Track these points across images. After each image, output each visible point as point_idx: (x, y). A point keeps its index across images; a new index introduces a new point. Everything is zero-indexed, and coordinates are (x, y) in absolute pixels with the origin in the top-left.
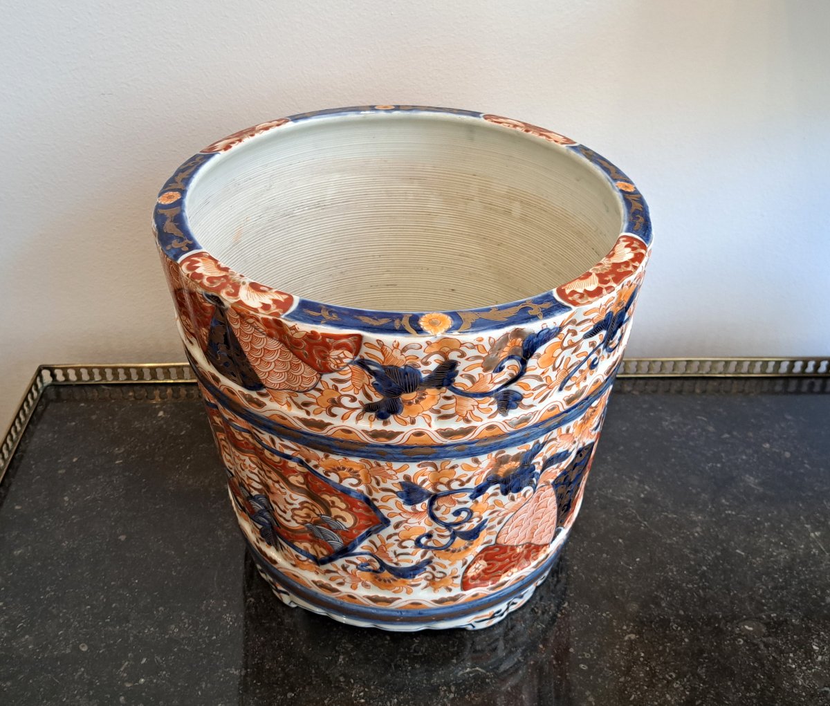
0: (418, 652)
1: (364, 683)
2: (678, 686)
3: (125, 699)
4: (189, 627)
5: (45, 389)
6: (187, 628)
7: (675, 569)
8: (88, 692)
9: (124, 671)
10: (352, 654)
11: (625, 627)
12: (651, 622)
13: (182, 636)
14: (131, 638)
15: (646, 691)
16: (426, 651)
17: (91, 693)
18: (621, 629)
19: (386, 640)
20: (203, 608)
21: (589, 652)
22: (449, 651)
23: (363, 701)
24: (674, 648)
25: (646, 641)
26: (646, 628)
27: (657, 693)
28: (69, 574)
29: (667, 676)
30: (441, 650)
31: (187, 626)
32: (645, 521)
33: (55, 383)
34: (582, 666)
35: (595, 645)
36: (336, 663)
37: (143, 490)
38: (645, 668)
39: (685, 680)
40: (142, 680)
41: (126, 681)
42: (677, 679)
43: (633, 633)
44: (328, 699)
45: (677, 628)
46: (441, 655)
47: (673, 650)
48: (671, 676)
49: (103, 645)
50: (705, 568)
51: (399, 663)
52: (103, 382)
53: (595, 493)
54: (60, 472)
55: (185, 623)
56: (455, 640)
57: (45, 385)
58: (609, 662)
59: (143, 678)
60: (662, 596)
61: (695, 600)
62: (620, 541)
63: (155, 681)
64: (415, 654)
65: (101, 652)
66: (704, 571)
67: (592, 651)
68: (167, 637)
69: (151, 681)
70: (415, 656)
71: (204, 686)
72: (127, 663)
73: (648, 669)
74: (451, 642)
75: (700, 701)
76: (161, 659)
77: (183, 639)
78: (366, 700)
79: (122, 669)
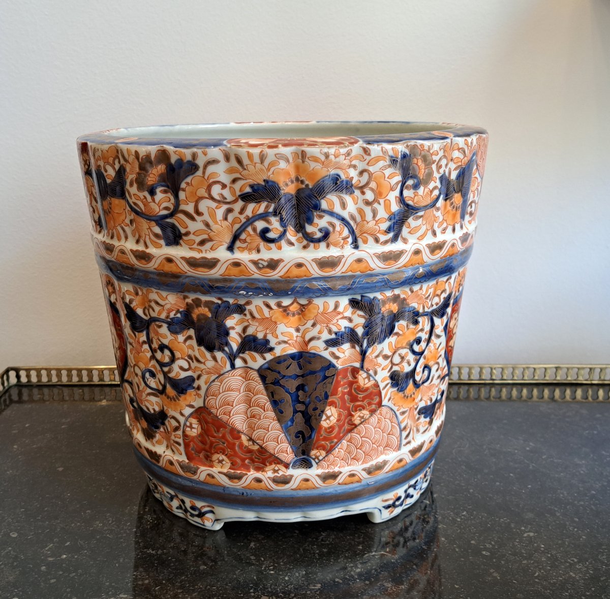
0: (325, 541)
1: (273, 560)
2: (580, 567)
3: (46, 569)
4: (112, 523)
5: (10, 387)
6: (110, 524)
7: (565, 493)
8: (13, 563)
9: (48, 550)
10: (263, 541)
11: (523, 528)
12: (548, 525)
13: (105, 528)
14: (58, 530)
15: (550, 570)
16: (333, 541)
17: (15, 564)
18: (519, 529)
19: (295, 533)
20: (127, 511)
21: (491, 543)
22: (355, 541)
23: (272, 572)
24: (573, 542)
25: (545, 537)
26: (543, 529)
27: (560, 572)
28: (10, 490)
29: (569, 560)
30: (348, 540)
31: (110, 522)
32: (533, 463)
33: (19, 383)
34: (484, 553)
35: (496, 539)
36: (248, 547)
37: (83, 442)
38: (547, 555)
39: (587, 563)
40: (65, 556)
41: (49, 557)
42: (579, 562)
43: (532, 532)
44: (239, 571)
45: (574, 529)
46: (347, 544)
47: (572, 544)
48: (573, 561)
49: (31, 534)
50: (594, 492)
51: (307, 548)
52: (59, 383)
53: (485, 447)
54: (14, 432)
55: (109, 521)
56: (360, 534)
57: (10, 385)
58: (511, 551)
59: (65, 555)
60: (556, 509)
61: (588, 512)
62: (511, 475)
63: (76, 557)
64: (323, 543)
65: (29, 537)
66: (594, 494)
67: (493, 543)
68: (91, 529)
69: (73, 557)
70: (323, 544)
71: (121, 561)
72: (52, 545)
73: (549, 555)
74: (356, 535)
75: (604, 578)
76: (84, 543)
77: (105, 530)
78: (275, 572)
79: (47, 549)
